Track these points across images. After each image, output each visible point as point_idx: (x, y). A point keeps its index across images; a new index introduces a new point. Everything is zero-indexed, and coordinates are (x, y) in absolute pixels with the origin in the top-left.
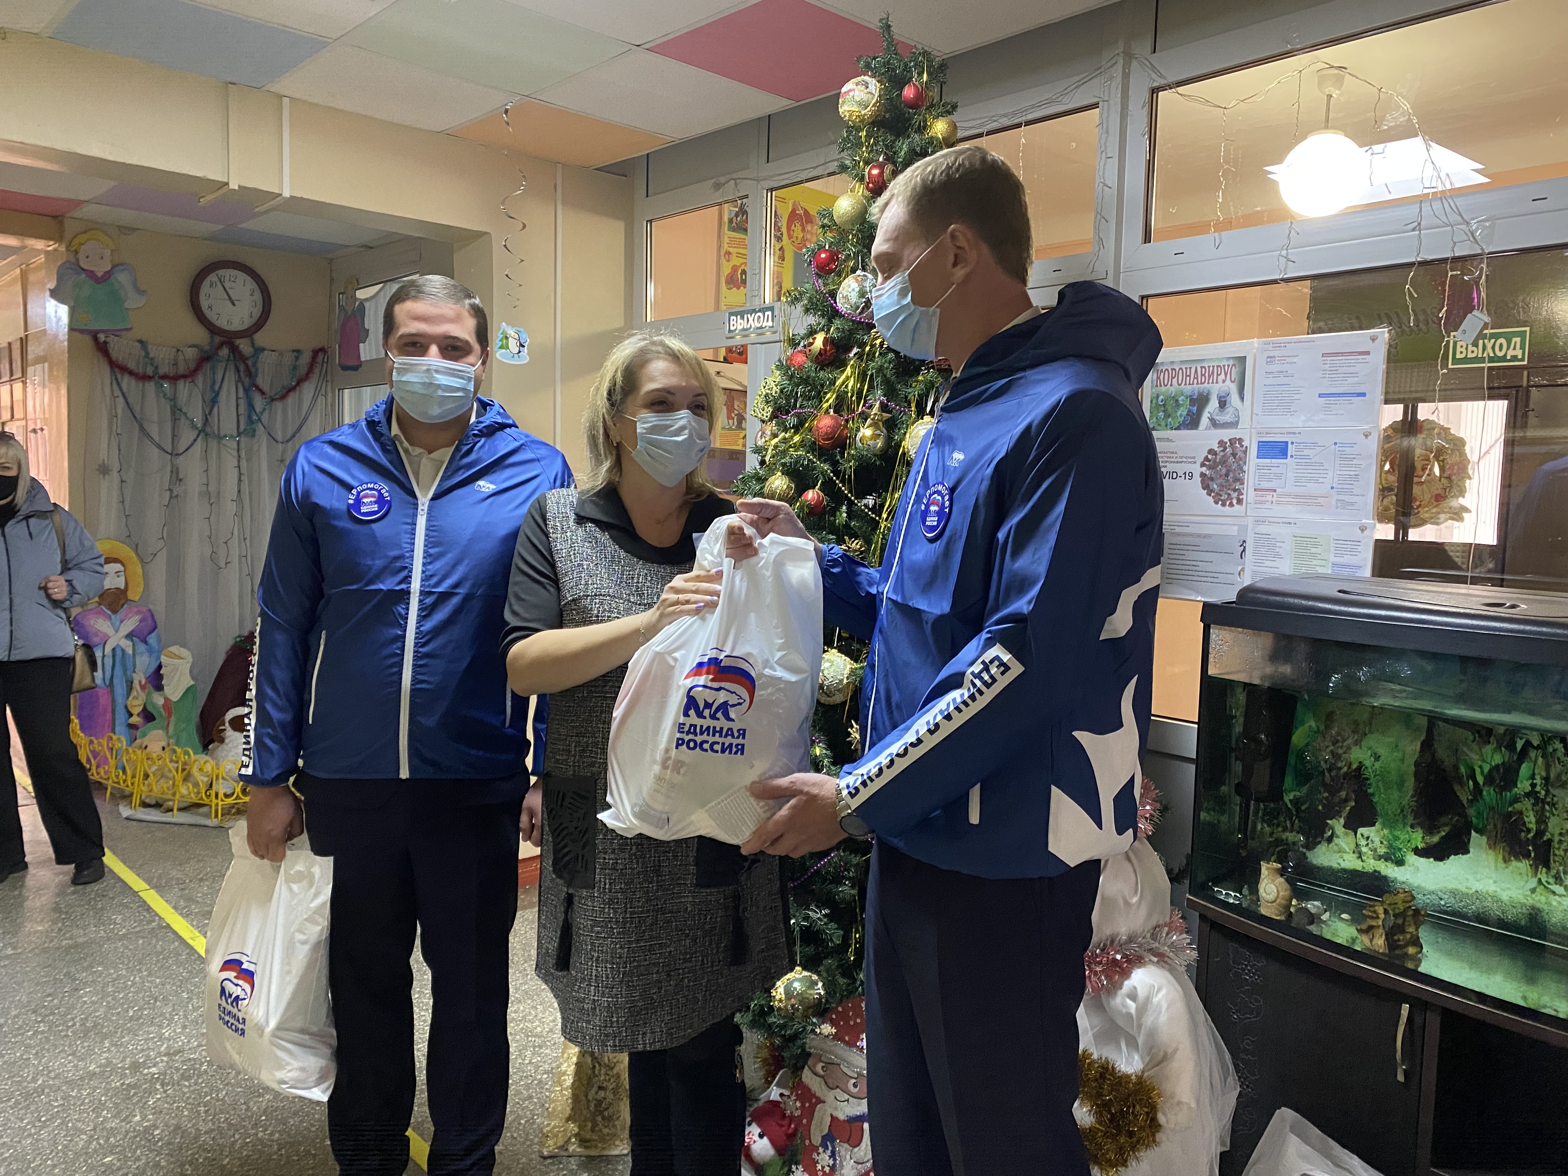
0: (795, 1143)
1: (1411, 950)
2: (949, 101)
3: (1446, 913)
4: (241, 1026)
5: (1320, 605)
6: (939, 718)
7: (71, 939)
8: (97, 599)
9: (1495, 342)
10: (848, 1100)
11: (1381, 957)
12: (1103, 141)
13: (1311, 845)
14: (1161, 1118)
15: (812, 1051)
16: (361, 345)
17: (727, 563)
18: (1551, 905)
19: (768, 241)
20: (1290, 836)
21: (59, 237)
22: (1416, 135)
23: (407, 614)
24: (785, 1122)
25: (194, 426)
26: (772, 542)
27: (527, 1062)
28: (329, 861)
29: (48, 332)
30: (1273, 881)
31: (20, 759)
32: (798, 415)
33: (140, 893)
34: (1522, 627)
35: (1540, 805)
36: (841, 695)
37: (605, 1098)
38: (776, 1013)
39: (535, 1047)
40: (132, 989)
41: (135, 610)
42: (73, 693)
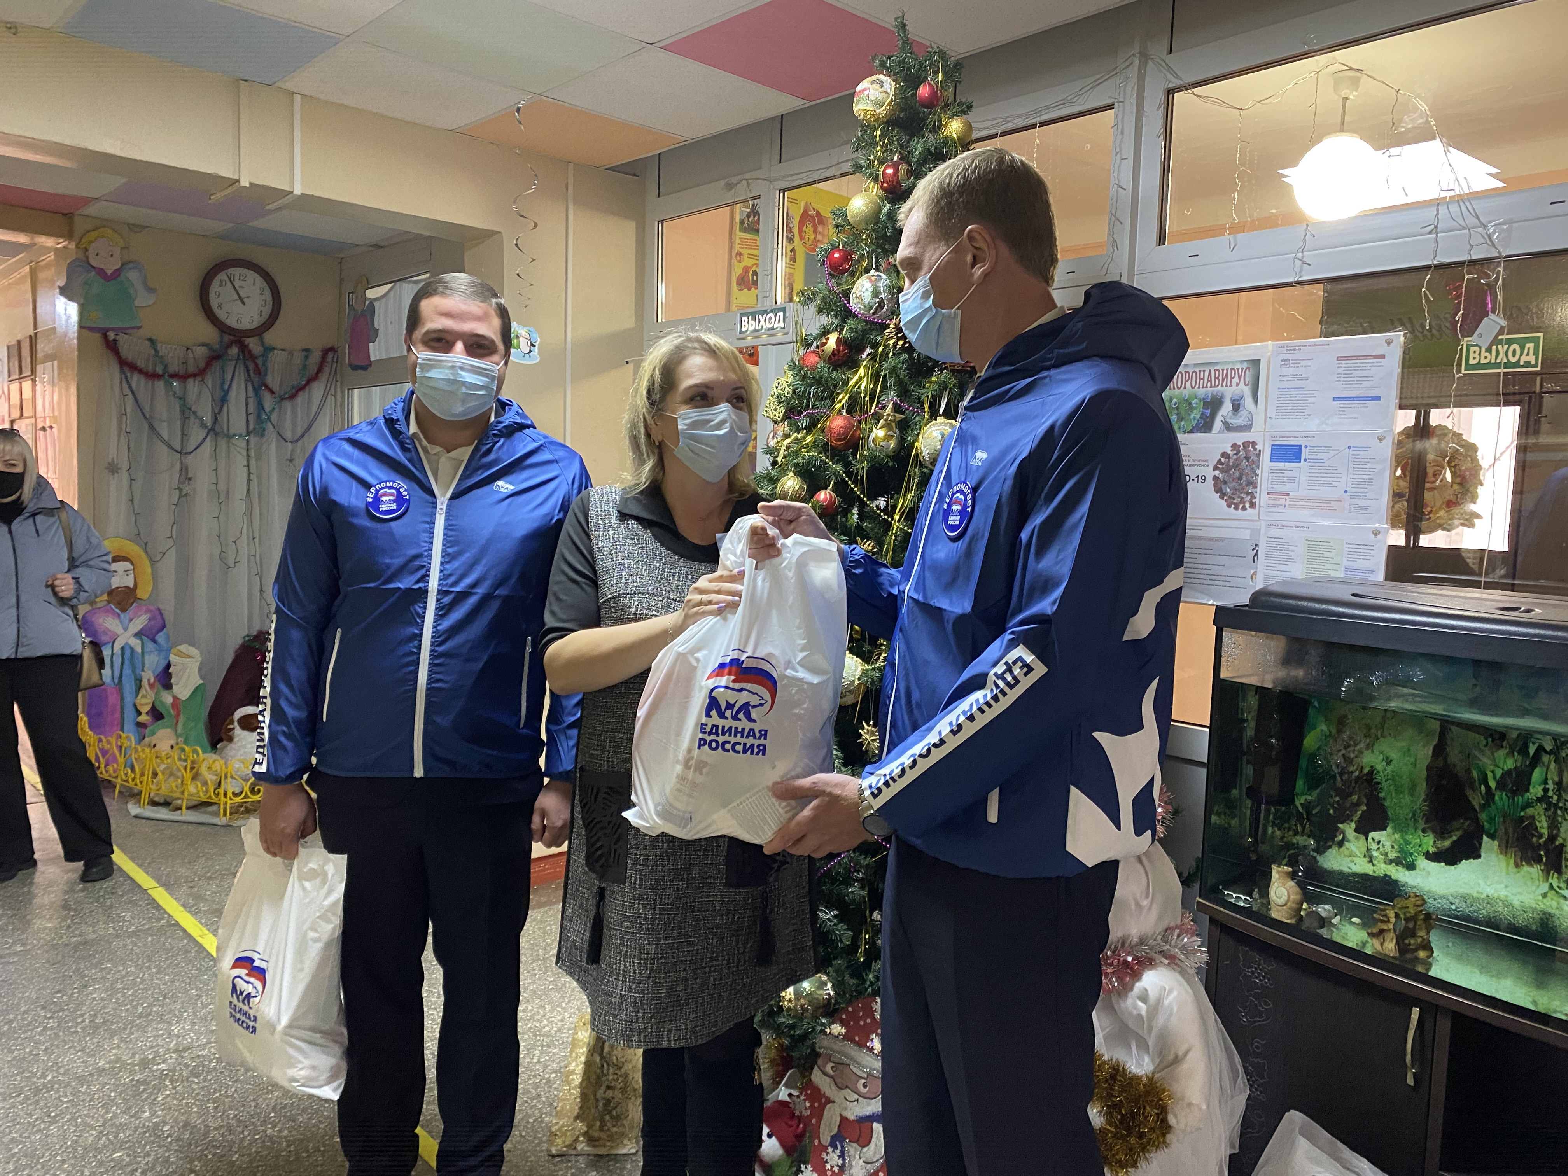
0: (803, 1143)
1: (1422, 954)
2: (964, 100)
4: (252, 1024)
5: (1334, 608)
6: (962, 719)
7: (80, 936)
8: (105, 597)
9: (1508, 348)
10: (857, 1101)
11: (1391, 960)
12: (1118, 143)
13: (1321, 849)
14: (1172, 1119)
15: (822, 1051)
16: (371, 344)
17: (750, 563)
19: (780, 242)
20: (1301, 840)
21: (69, 235)
22: (1434, 138)
23: (425, 613)
24: (794, 1122)
25: (203, 425)
26: (796, 543)
27: (535, 1061)
28: (341, 861)
29: (58, 330)
30: (1284, 885)
31: (29, 757)
32: (810, 416)
33: (149, 891)
34: (1537, 631)
35: (1552, 810)
36: (852, 696)
37: (613, 1098)
38: (785, 1013)
39: (543, 1046)
40: (141, 986)
41: (144, 608)
42: (81, 690)
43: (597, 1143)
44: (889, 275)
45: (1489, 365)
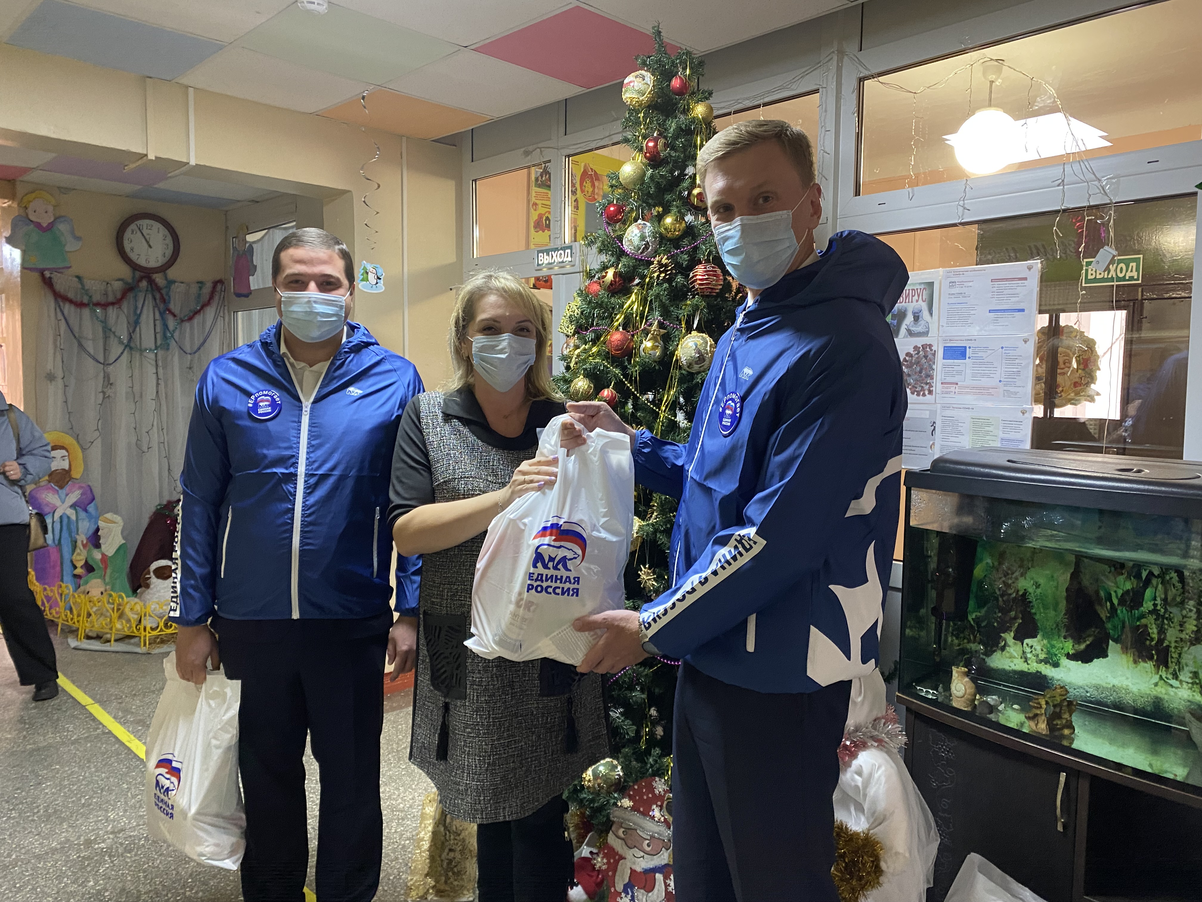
0: (602, 890)
1: (1066, 732)
2: (706, 89)
3: (1091, 702)
4: (170, 811)
5: (994, 472)
7: (34, 744)
8: (47, 478)
9: (1117, 266)
10: (643, 857)
11: (1044, 737)
12: (823, 119)
13: (989, 653)
14: (883, 865)
15: (615, 819)
16: (251, 278)
18: (1169, 695)
19: (567, 196)
20: (973, 646)
21: (12, 197)
22: (1059, 111)
23: (295, 492)
24: (595, 873)
25: (121, 342)
26: (599, 435)
27: (393, 831)
29: (5, 270)
30: (961, 681)
32: (594, 331)
33: (87, 707)
34: (1146, 487)
37: (454, 858)
38: (586, 790)
39: (399, 819)
40: (84, 782)
41: (77, 486)
42: (29, 551)
43: (442, 894)
44: (652, 224)
45: (1103, 280)
